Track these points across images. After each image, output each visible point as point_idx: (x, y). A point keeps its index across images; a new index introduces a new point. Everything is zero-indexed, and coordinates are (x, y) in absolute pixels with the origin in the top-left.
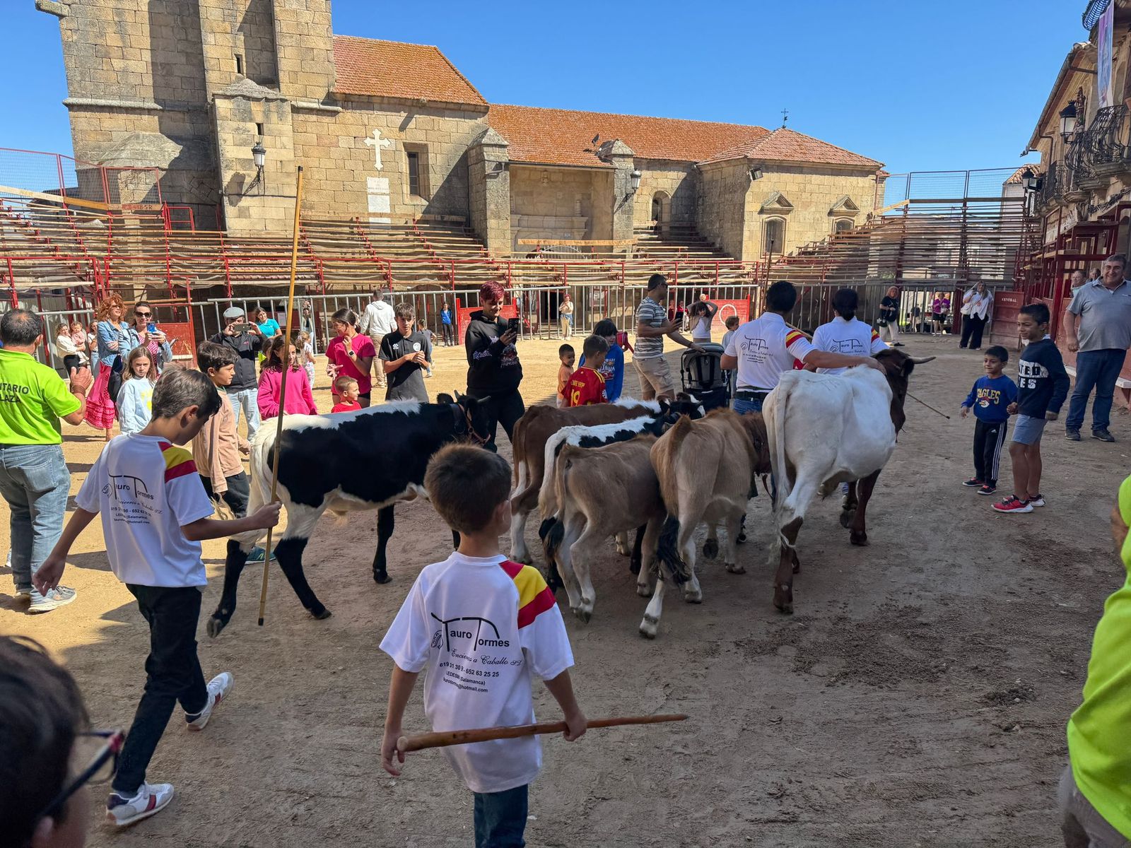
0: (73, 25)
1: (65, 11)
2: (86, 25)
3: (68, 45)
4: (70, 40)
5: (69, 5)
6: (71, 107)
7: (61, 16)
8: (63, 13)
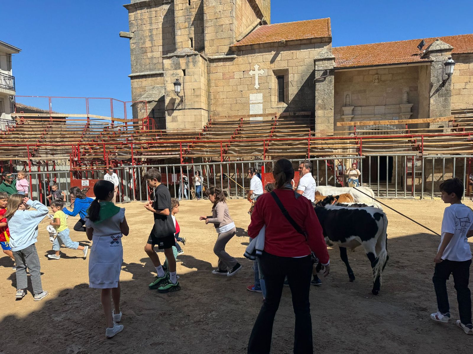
0: (134, 41)
1: (132, 35)
2: (139, 40)
3: (132, 50)
4: (133, 48)
5: (134, 33)
6: (132, 78)
7: (130, 38)
8: (131, 37)
